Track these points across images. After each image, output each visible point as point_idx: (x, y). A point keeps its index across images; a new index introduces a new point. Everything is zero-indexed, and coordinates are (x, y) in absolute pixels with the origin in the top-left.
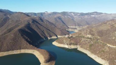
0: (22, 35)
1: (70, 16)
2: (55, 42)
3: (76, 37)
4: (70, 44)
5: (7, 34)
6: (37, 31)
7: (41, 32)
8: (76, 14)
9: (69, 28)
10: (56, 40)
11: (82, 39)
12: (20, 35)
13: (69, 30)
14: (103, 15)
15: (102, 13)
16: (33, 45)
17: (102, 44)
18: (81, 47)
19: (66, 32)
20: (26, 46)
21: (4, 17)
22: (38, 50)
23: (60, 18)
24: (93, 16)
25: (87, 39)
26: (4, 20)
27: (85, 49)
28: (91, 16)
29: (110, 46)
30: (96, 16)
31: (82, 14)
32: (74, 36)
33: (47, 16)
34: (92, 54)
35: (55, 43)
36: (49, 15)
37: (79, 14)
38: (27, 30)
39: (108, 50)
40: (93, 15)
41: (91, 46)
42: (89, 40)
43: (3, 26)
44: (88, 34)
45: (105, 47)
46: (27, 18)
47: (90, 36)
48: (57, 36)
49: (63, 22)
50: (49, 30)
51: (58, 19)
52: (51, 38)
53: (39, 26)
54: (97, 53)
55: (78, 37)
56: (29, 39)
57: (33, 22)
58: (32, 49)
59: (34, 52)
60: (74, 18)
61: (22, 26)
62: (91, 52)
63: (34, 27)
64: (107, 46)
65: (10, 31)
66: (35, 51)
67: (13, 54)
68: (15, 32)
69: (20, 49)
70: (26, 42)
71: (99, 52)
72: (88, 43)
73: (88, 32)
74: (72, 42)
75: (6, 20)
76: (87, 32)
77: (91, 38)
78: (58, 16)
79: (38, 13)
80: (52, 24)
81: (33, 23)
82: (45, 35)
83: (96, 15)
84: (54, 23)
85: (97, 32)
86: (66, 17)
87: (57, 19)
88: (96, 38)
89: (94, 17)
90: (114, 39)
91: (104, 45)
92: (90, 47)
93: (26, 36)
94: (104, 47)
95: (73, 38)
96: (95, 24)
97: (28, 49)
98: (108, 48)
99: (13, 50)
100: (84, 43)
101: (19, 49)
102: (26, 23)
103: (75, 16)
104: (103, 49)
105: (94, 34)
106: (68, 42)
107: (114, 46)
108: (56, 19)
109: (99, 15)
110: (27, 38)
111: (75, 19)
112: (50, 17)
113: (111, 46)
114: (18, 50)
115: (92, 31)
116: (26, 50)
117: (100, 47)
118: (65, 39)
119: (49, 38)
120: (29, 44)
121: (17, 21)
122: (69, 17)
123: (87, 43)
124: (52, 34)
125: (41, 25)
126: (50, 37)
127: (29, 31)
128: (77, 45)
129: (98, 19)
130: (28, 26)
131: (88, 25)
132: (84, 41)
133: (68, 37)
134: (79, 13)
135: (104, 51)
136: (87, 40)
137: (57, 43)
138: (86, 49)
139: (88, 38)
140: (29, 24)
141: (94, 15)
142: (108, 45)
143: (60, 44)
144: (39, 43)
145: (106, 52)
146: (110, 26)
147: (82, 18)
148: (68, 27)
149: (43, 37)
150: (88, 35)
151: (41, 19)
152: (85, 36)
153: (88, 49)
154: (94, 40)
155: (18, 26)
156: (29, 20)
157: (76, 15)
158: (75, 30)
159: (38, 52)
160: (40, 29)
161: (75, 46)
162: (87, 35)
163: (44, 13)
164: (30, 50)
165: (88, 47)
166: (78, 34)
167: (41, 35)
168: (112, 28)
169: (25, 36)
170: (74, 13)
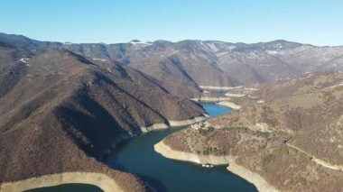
0: (65, 128)
1: (205, 53)
2: (161, 143)
3: (224, 129)
4: (207, 153)
5: (20, 125)
6: (111, 110)
7: (120, 111)
8: (222, 46)
9: (201, 91)
10: (165, 139)
11: (240, 137)
12: (59, 126)
13: (202, 99)
14: (302, 49)
15: (300, 45)
16: (98, 160)
17: (298, 157)
18: (239, 162)
19: (195, 107)
20: (76, 162)
21: (13, 64)
22: (113, 176)
23: (175, 62)
24: (274, 52)
25: (255, 137)
26: (11, 73)
27: (249, 168)
28: (266, 54)
29: (321, 166)
30: (282, 53)
31: (241, 48)
32: (217, 127)
33: (137, 54)
34: (271, 188)
35: (161, 148)
36: (144, 50)
37: (231, 48)
38: (79, 108)
39: (317, 178)
40: (273, 49)
41: (267, 159)
42: (260, 139)
43: (7, 91)
44: (259, 122)
45: (308, 167)
46: (80, 70)
47: (263, 127)
48: (167, 123)
49: (185, 73)
50: (145, 105)
51: (169, 66)
52: (150, 129)
53: (115, 92)
54: (285, 184)
55: (228, 129)
56: (85, 139)
57: (96, 82)
58: (93, 170)
59: (100, 179)
60: (217, 58)
61: (65, 96)
62: (266, 180)
63: (100, 98)
64: (315, 163)
65: (28, 111)
66: (103, 176)
67: (40, 186)
68: (44, 117)
69: (60, 171)
70: (76, 148)
71: (292, 182)
72: (260, 148)
73: (260, 115)
74: (213, 147)
75: (17, 73)
76: (254, 115)
77: (266, 134)
78: (169, 55)
79: (112, 45)
80: (154, 81)
81: (97, 85)
82: (133, 120)
83: (281, 49)
84: (159, 77)
85: (286, 114)
86: (194, 57)
87: (167, 65)
88: (282, 133)
89: (277, 58)
90: (334, 145)
91: (305, 161)
92: (264, 165)
93: (77, 128)
94: (304, 168)
95: (215, 133)
96: (279, 82)
97: (82, 170)
98: (317, 169)
99: (39, 175)
100: (247, 148)
101: (57, 172)
102: (77, 85)
103: (220, 52)
104: (303, 174)
105: (276, 120)
106: (200, 146)
107: (333, 164)
108: (163, 63)
109: (291, 52)
110: (79, 134)
111: (220, 64)
112: (148, 56)
113: (325, 165)
114: (53, 176)
115: (271, 112)
116: (78, 173)
117: (292, 166)
118: (192, 136)
119: (144, 130)
120: (85, 157)
121: (50, 78)
122: (202, 55)
123: (257, 148)
124: (152, 116)
125: (122, 91)
126: (148, 124)
127: (86, 112)
128: (225, 153)
129: (289, 62)
130: (83, 95)
131: (257, 85)
132: (248, 142)
133: (200, 131)
134: (230, 44)
135: (305, 180)
136: (254, 141)
137: (168, 148)
138: (254, 171)
139: (259, 133)
140: (86, 88)
141: (275, 49)
142: (318, 161)
143: (177, 152)
144: (114, 146)
145: (311, 183)
146: (322, 95)
147: (240, 61)
148: (198, 88)
149: (127, 128)
150: (258, 125)
151: (121, 69)
152: (250, 128)
153: (259, 168)
154: (275, 139)
155: (54, 95)
156: (87, 77)
157: (223, 50)
158: (221, 99)
159: (112, 182)
160: (117, 102)
161: (222, 157)
162: (254, 124)
163: (130, 45)
164: (89, 174)
165: (258, 165)
166: (229, 121)
167: (120, 122)
168: (326, 103)
169: (75, 130)
170: (217, 44)
